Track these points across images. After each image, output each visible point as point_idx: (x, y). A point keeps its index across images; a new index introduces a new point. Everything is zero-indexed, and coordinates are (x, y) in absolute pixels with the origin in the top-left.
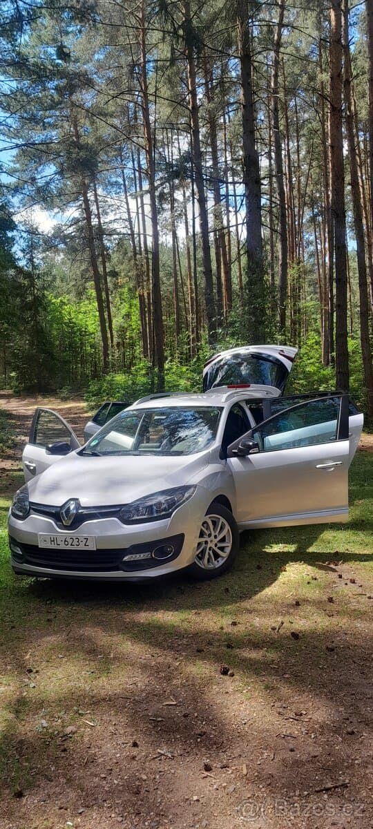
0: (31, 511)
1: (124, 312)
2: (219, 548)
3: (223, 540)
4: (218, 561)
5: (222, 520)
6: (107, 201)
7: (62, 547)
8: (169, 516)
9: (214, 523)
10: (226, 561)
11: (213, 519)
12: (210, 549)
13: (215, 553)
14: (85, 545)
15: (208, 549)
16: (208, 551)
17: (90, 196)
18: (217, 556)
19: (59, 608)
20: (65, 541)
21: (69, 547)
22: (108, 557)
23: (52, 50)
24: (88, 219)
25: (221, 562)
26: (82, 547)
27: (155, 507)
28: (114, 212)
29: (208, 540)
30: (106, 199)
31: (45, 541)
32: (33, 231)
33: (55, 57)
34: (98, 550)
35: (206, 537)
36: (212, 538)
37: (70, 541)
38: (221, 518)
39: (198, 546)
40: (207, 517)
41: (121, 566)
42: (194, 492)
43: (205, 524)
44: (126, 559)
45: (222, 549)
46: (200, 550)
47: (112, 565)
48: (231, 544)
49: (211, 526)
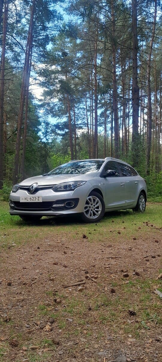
0: (19, 189)
2: (95, 211)
3: (98, 208)
6: (79, 116)
7: (29, 201)
8: (73, 190)
9: (94, 200)
10: (98, 217)
11: (94, 198)
13: (93, 212)
16: (90, 211)
17: (72, 113)
18: (94, 214)
20: (30, 199)
21: (32, 201)
22: (47, 205)
23: (60, 54)
25: (96, 217)
26: (37, 201)
27: (68, 186)
28: (82, 120)
29: (91, 207)
31: (23, 199)
32: (47, 124)
34: (43, 202)
35: (90, 205)
36: (93, 206)
37: (32, 199)
38: (97, 198)
39: (86, 208)
40: (91, 196)
41: (52, 209)
42: (84, 184)
43: (90, 199)
44: (54, 206)
45: (97, 211)
46: (87, 210)
47: (48, 208)
48: (101, 210)
49: (92, 200)
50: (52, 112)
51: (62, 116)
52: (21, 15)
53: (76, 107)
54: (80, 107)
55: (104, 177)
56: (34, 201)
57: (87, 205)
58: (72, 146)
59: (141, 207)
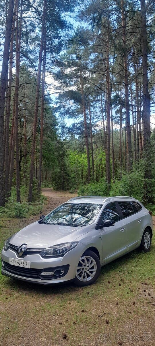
0: (9, 247)
1: (99, 158)
2: (89, 272)
3: (92, 268)
4: (89, 278)
5: (92, 259)
7: (18, 265)
8: (62, 256)
9: (88, 260)
10: (93, 278)
11: (87, 258)
12: (85, 272)
13: (87, 274)
14: (26, 266)
15: (84, 272)
16: (84, 273)
18: (88, 276)
19: (15, 292)
20: (19, 263)
21: (20, 266)
22: (35, 272)
23: (74, 56)
24: (85, 121)
25: (91, 278)
26: (25, 267)
29: (85, 268)
30: (95, 113)
31: (12, 262)
33: (75, 59)
34: (31, 268)
35: (83, 267)
36: (86, 267)
37: (21, 263)
38: (91, 258)
39: (78, 270)
40: (84, 257)
41: (40, 277)
42: (77, 245)
43: (83, 260)
44: (43, 274)
45: (91, 272)
46: (79, 272)
47: (36, 276)
48: (96, 270)
49: (86, 260)
50: (68, 113)
51: (78, 116)
52: (34, 24)
53: (92, 106)
54: (96, 105)
55: (100, 229)
56: (22, 266)
57: (80, 268)
58: (88, 144)
59: (145, 245)
